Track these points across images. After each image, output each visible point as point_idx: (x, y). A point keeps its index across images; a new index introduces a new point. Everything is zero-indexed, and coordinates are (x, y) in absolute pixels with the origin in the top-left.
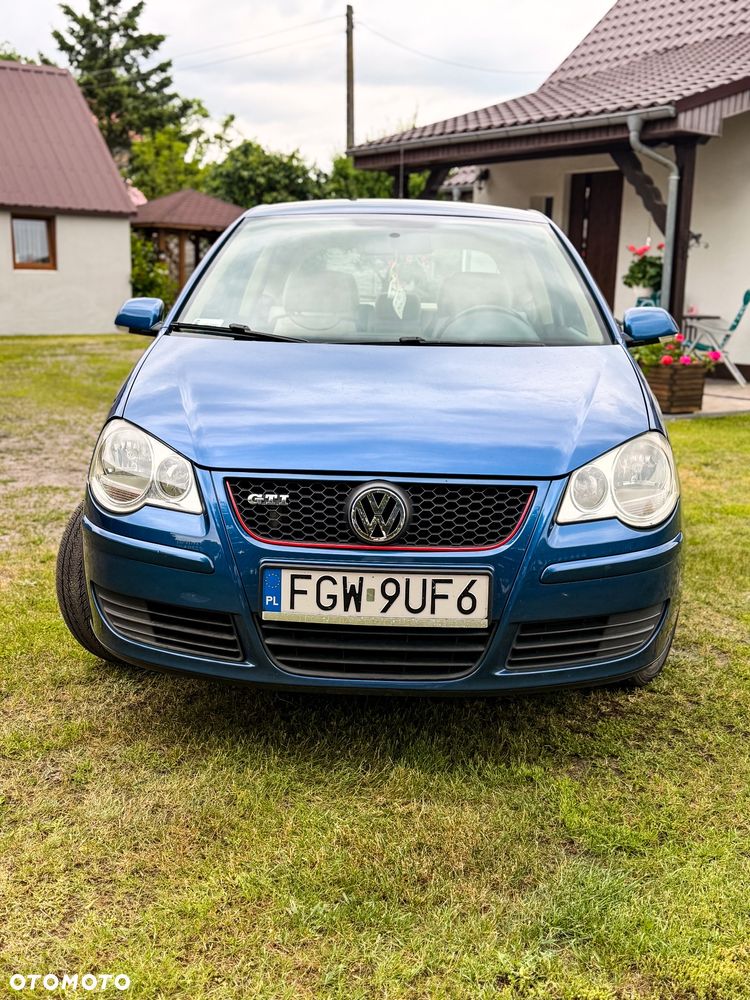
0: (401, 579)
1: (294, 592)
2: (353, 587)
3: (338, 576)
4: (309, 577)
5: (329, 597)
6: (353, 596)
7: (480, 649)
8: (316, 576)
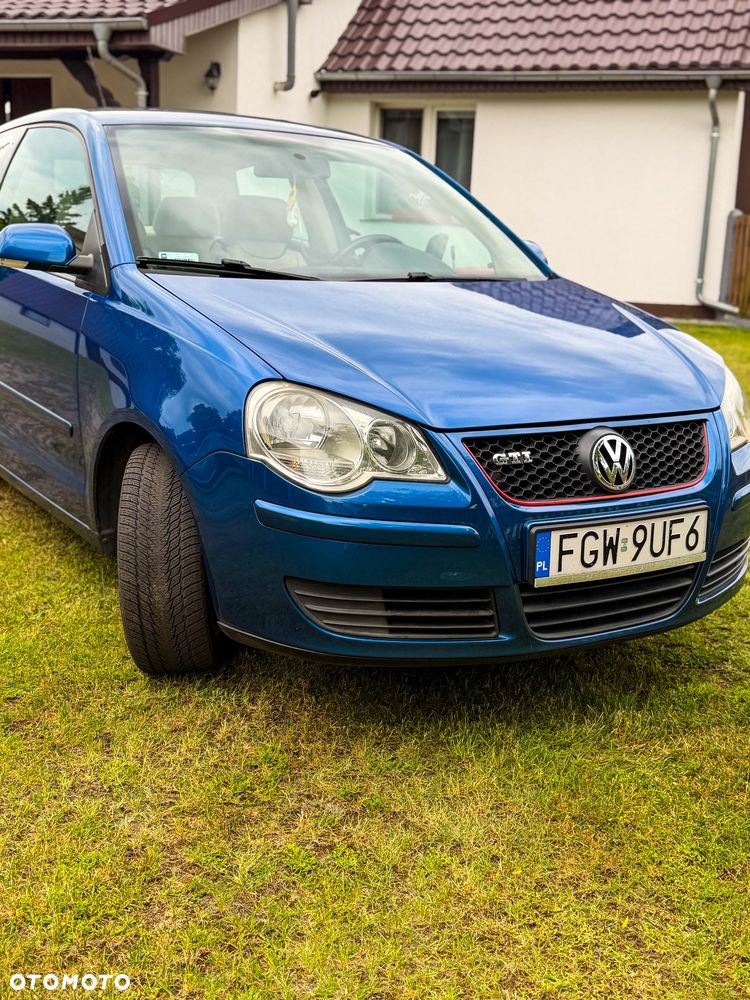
0: (647, 524)
1: (562, 553)
2: (611, 539)
3: (599, 531)
4: (575, 535)
5: (592, 553)
6: (611, 548)
7: (688, 582)
8: (582, 532)
